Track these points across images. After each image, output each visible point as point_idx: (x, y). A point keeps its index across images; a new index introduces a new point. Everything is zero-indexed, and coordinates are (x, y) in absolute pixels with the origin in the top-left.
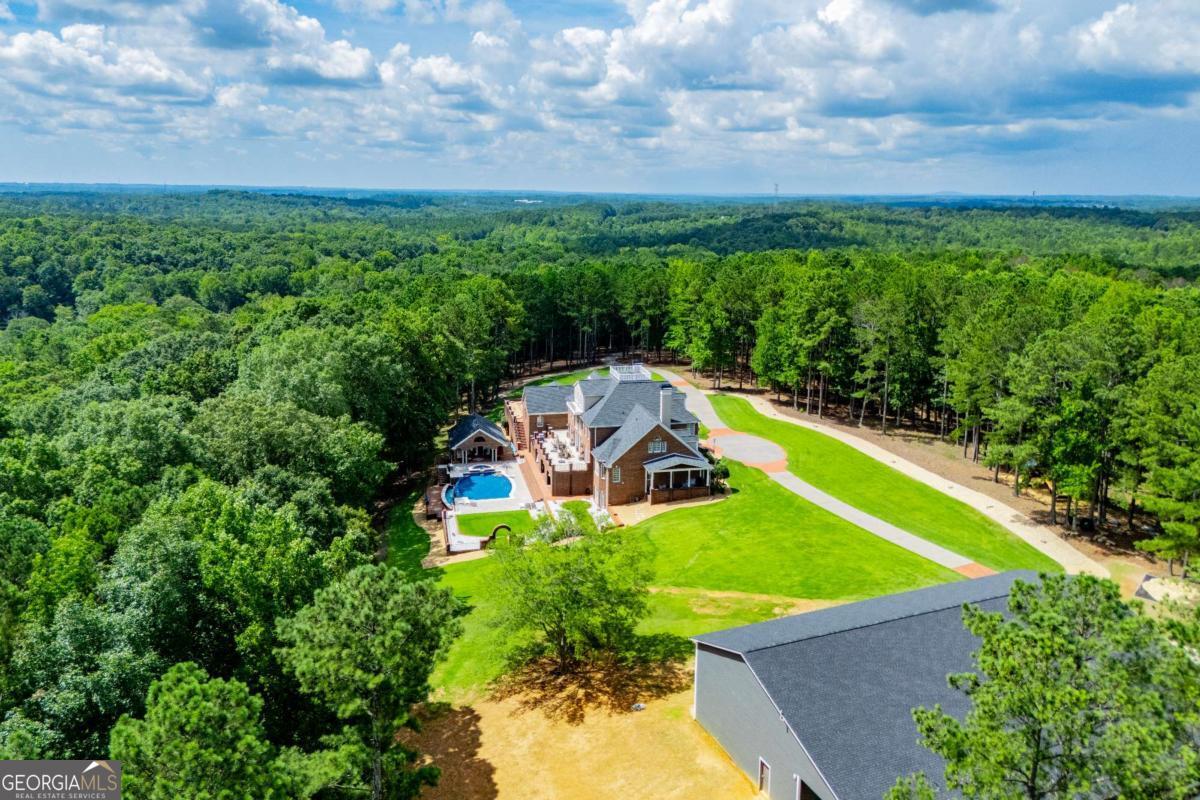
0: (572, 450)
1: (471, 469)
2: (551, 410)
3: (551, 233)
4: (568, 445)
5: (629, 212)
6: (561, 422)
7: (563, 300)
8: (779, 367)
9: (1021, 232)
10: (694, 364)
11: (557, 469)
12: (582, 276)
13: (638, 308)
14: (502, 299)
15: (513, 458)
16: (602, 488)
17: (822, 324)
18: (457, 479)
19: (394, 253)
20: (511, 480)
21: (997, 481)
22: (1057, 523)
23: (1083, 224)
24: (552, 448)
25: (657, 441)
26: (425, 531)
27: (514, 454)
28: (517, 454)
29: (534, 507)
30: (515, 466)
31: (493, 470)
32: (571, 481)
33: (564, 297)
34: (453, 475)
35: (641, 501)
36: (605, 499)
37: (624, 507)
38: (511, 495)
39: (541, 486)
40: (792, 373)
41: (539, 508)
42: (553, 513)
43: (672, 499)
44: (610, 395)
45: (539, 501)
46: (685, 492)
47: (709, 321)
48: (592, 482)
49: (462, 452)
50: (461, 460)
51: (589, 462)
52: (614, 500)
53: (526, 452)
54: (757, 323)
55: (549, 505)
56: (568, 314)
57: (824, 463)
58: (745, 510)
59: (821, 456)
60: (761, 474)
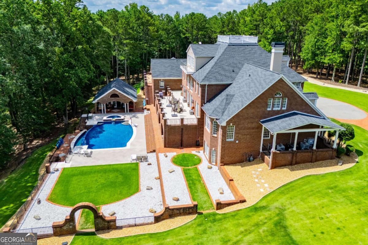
0: (185, 106)
1: (105, 118)
2: (170, 76)
4: (181, 101)
6: (177, 85)
8: (324, 53)
11: (169, 123)
15: (142, 110)
18: (91, 126)
20: (134, 128)
24: (168, 103)
25: (278, 96)
26: (37, 181)
27: (143, 107)
28: (144, 107)
29: (145, 159)
30: (141, 117)
31: (123, 119)
32: (182, 134)
33: (184, 27)
34: (89, 123)
35: (255, 161)
36: (216, 156)
37: (237, 167)
38: (128, 144)
39: (156, 137)
40: (336, 56)
41: (150, 161)
42: (162, 170)
43: (294, 162)
44: (220, 55)
45: (151, 152)
46: (310, 154)
47: (272, 27)
48: (203, 137)
49: (102, 105)
50: (101, 110)
51: (199, 117)
52: (226, 159)
53: (151, 107)
54: (304, 28)
55: (160, 159)
56: (186, 35)
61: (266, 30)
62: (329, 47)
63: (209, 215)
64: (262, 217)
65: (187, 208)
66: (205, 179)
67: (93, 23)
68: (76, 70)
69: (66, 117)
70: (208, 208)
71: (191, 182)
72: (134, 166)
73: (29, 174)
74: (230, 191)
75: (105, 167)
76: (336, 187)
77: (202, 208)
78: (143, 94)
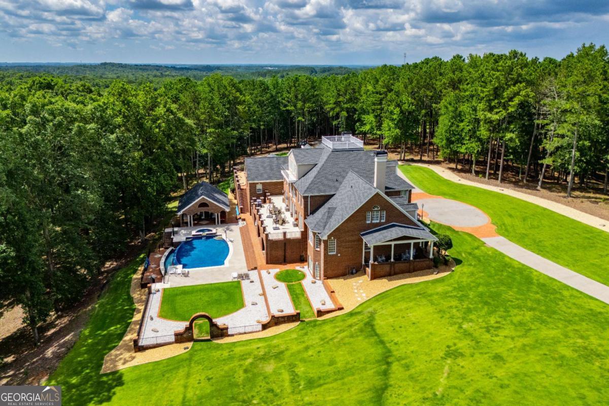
0: (287, 216)
1: (194, 233)
2: (270, 178)
4: (283, 210)
5: (324, 71)
6: (277, 189)
8: (460, 141)
11: (270, 237)
13: (337, 103)
14: (234, 91)
15: (235, 221)
16: (316, 260)
17: (511, 99)
18: (179, 243)
20: (230, 244)
24: (268, 213)
25: (376, 209)
26: (134, 304)
27: (236, 217)
28: (238, 217)
29: (247, 276)
30: (236, 229)
31: (215, 234)
32: (285, 250)
33: (284, 96)
34: (176, 239)
35: (358, 274)
36: (320, 270)
37: (340, 280)
38: (226, 261)
39: (256, 252)
40: (473, 145)
41: (252, 278)
42: (266, 286)
43: (393, 272)
44: (323, 163)
45: (252, 269)
46: (407, 265)
47: (398, 105)
48: (307, 251)
49: (189, 216)
50: (187, 223)
51: (303, 230)
52: (330, 272)
53: (247, 216)
54: (438, 106)
55: (262, 275)
56: (287, 108)
57: (532, 227)
58: (481, 289)
59: (524, 219)
60: (475, 239)
61: (391, 108)
62: (466, 133)
63: (311, 322)
64: (356, 320)
65: (290, 316)
66: (308, 293)
67: (175, 117)
68: (157, 177)
69: (142, 232)
70: (310, 317)
71: (295, 296)
72: (235, 284)
73: (121, 298)
74: (331, 302)
75: (206, 286)
76: (424, 293)
77: (304, 317)
78: (233, 198)
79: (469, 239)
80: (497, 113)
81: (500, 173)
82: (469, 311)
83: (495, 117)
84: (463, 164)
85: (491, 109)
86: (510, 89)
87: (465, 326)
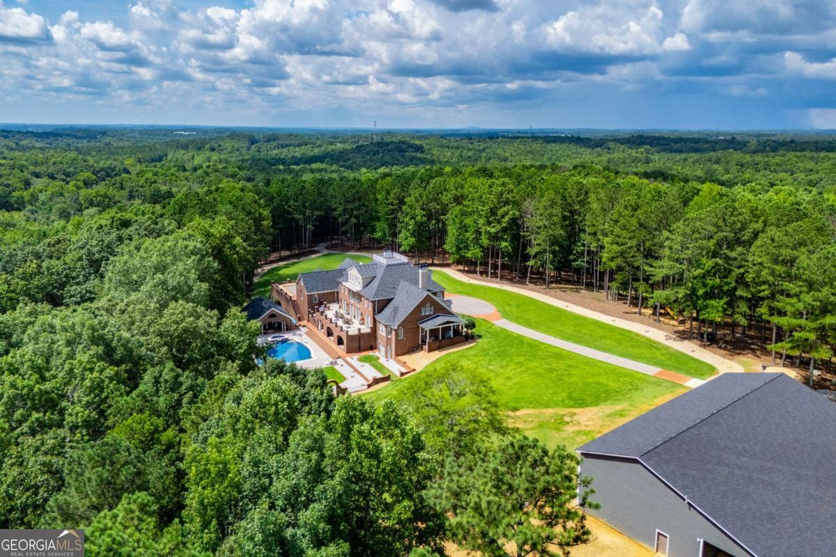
1: (270, 339)
2: (326, 289)
3: (215, 156)
5: (269, 141)
6: (331, 298)
7: (289, 207)
8: (467, 247)
9: (529, 152)
10: (402, 248)
12: (303, 188)
14: (257, 207)
16: (388, 344)
17: (503, 216)
19: (93, 173)
20: (305, 344)
21: (640, 314)
22: (694, 338)
23: (564, 145)
25: (427, 305)
27: (296, 325)
28: (298, 325)
29: (336, 363)
30: (302, 334)
31: (287, 339)
32: (360, 341)
35: (417, 350)
36: (391, 352)
37: (406, 356)
38: (312, 356)
39: (334, 347)
40: (477, 251)
41: (341, 364)
42: (354, 367)
43: (441, 346)
44: (381, 274)
45: (337, 358)
46: (449, 340)
47: (412, 218)
48: (377, 341)
51: (372, 326)
52: (399, 352)
53: (306, 323)
54: (445, 217)
55: (348, 361)
57: (524, 311)
58: (495, 349)
59: (518, 307)
60: (488, 322)
62: (471, 241)
63: (398, 379)
65: (382, 379)
66: (386, 366)
70: (396, 377)
71: (379, 369)
72: (331, 368)
77: (392, 378)
79: (484, 323)
80: (494, 227)
81: (499, 272)
82: (491, 360)
83: (493, 230)
84: (470, 266)
85: (489, 223)
86: (502, 210)
87: (490, 367)
